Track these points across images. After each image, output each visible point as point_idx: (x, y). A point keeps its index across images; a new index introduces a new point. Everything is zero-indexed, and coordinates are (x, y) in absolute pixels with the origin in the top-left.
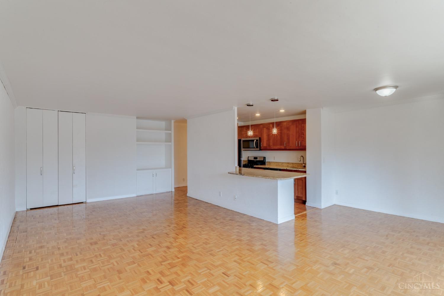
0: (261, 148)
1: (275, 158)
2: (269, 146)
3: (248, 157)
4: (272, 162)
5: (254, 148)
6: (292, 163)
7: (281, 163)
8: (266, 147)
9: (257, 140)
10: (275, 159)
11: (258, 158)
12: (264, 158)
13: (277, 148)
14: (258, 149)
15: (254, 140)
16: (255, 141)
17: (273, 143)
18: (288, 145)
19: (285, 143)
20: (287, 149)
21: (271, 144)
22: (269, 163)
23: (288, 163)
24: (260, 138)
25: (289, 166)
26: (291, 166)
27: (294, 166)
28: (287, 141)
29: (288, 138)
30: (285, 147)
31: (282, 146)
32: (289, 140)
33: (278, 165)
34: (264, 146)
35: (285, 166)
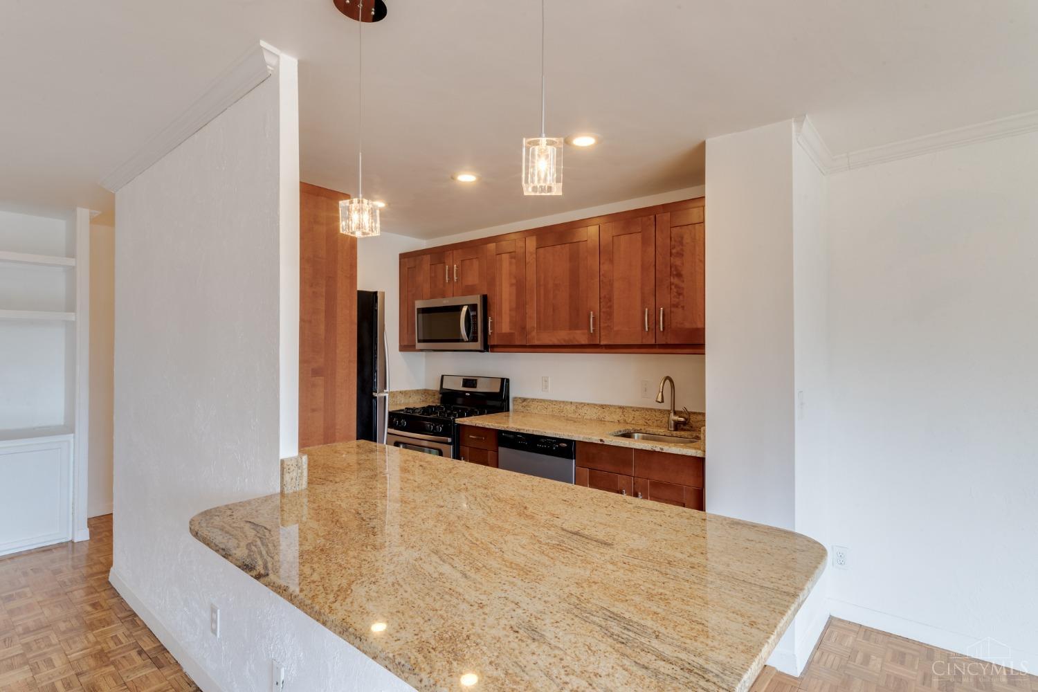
0: (491, 342)
1: (546, 381)
2: (523, 330)
3: (443, 376)
4: (533, 400)
5: (462, 341)
6: (620, 407)
7: (574, 408)
8: (511, 335)
9: (473, 307)
10: (546, 387)
11: (479, 381)
12: (505, 383)
13: (557, 343)
14: (478, 345)
15: (463, 306)
16: (465, 309)
17: (539, 318)
18: (608, 326)
19: (592, 316)
20: (602, 343)
21: (532, 323)
22: (525, 403)
23: (602, 406)
24: (485, 299)
25: (607, 418)
26: (616, 421)
27: (627, 419)
28: (603, 310)
29: (605, 297)
30: (592, 335)
31: (578, 332)
32: (609, 304)
33: (562, 414)
34: (504, 331)
35: (589, 417)
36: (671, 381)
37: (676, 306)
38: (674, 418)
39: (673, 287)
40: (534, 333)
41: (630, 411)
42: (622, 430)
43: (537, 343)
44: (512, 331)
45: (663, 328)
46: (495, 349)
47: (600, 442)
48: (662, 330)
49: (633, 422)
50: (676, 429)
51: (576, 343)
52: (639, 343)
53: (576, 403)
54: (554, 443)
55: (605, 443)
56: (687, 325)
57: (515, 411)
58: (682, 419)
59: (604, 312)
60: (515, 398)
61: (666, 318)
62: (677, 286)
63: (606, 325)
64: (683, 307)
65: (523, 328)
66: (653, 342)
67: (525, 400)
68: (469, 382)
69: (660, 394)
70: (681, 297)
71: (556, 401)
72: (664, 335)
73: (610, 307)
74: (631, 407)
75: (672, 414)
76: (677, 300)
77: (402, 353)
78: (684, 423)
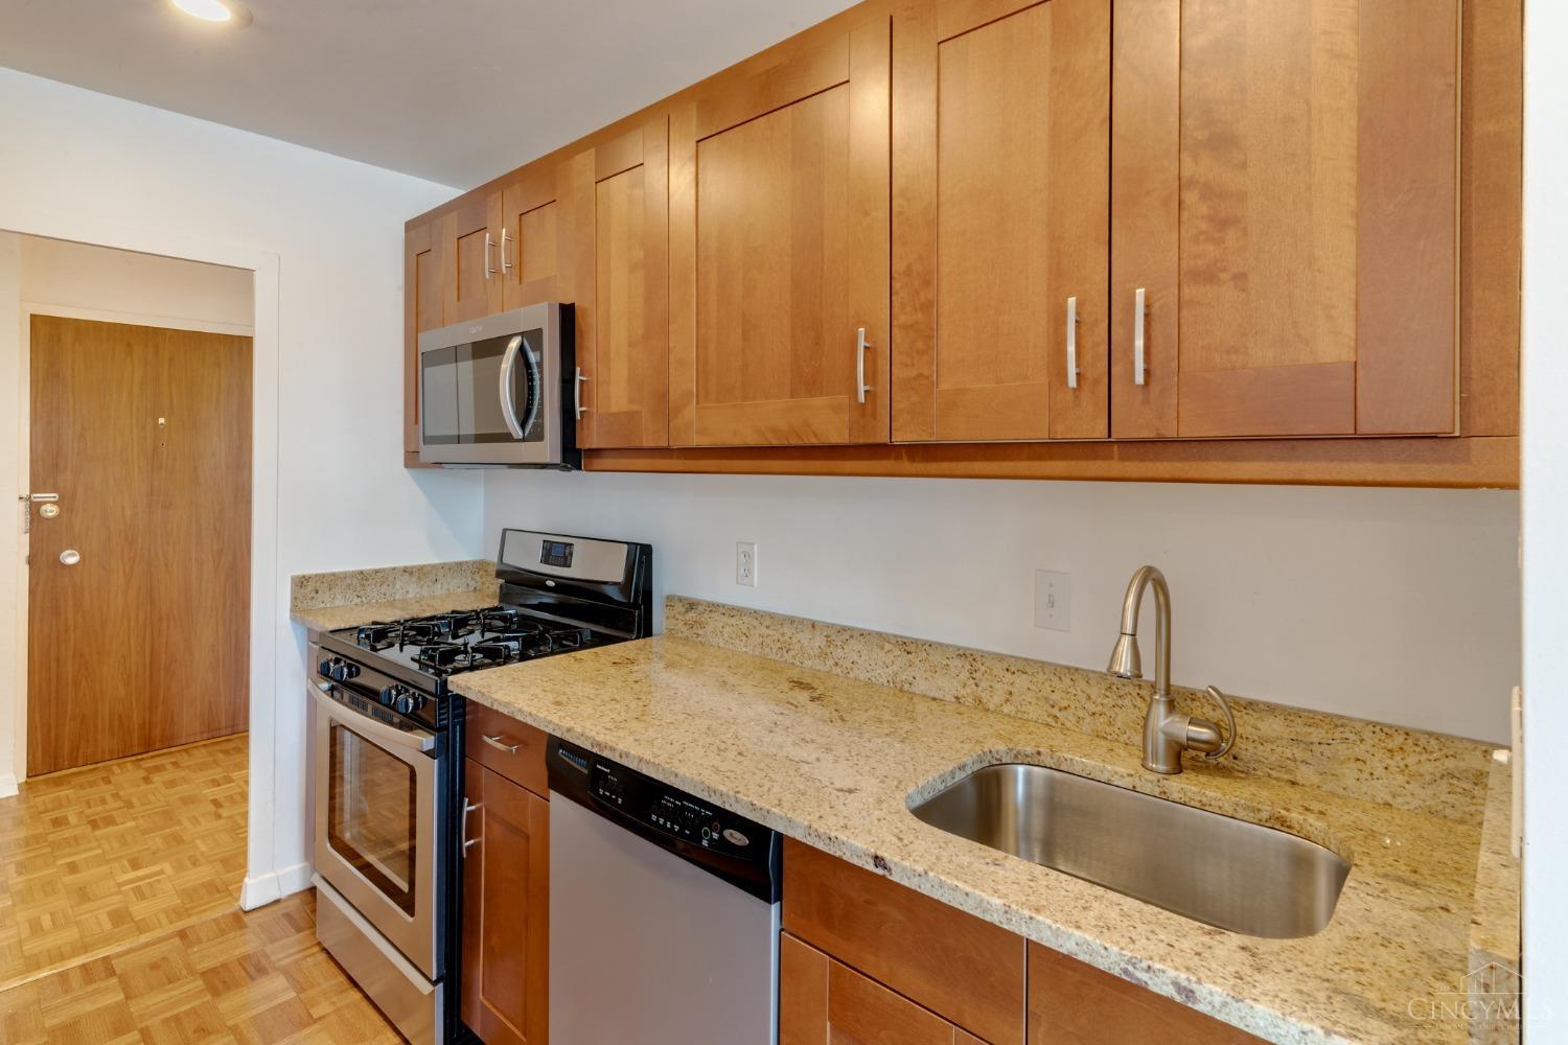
0: (589, 438)
1: (748, 555)
2: (663, 405)
3: (505, 531)
4: (714, 607)
5: (506, 437)
6: (963, 654)
7: (820, 641)
8: (631, 416)
9: (534, 337)
10: (748, 573)
11: (578, 546)
12: (641, 557)
13: (751, 439)
14: (549, 447)
15: (508, 338)
16: (514, 344)
17: (702, 362)
18: (920, 375)
19: (862, 343)
20: (898, 439)
21: (684, 381)
22: (691, 615)
23: (906, 645)
24: (568, 314)
25: (921, 686)
26: (949, 698)
27: (985, 697)
28: (901, 319)
29: (908, 272)
30: (866, 411)
31: (819, 401)
32: (922, 296)
33: (788, 657)
34: (614, 409)
35: (862, 676)
36: (1161, 586)
37: (1209, 276)
38: (1164, 722)
39: (1191, 197)
40: (690, 412)
41: (998, 669)
42: (967, 760)
43: (696, 441)
44: (635, 408)
45: (1147, 372)
46: (598, 463)
47: (870, 867)
48: (1140, 379)
49: (1006, 709)
50: (1177, 768)
51: (814, 441)
52: (1041, 435)
53: (829, 626)
54: (707, 821)
55: (895, 878)
56: (1262, 354)
57: (671, 635)
58: (1205, 734)
59: (906, 327)
60: (669, 598)
61: (1156, 333)
62: (1209, 192)
63: (914, 373)
64: (1240, 278)
65: (662, 397)
66: (1100, 432)
67: (692, 605)
68: (557, 552)
69: (1126, 641)
70: (1232, 237)
71: (772, 616)
72: (1146, 402)
73: (928, 306)
74: (1001, 658)
75: (1160, 710)
76: (1211, 250)
77: (411, 470)
78: (1212, 749)
